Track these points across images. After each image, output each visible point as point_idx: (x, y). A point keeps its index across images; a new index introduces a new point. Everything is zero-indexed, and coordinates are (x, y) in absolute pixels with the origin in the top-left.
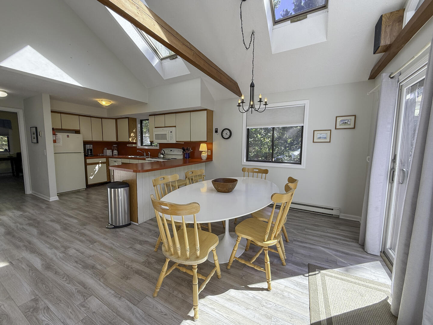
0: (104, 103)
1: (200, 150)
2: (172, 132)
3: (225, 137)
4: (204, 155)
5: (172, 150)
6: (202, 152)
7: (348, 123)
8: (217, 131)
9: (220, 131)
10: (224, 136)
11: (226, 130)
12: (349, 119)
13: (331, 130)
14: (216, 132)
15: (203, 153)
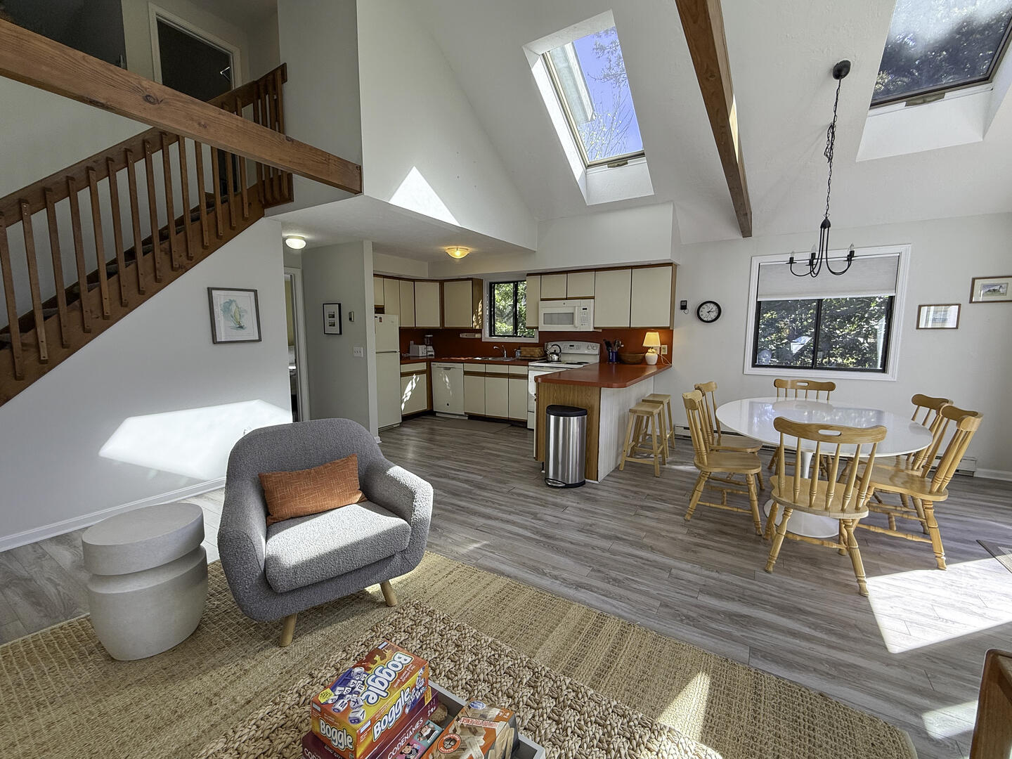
0: (458, 253)
1: (644, 345)
2: (586, 309)
3: (705, 319)
4: (652, 356)
5: (573, 346)
6: (649, 348)
7: (1001, 290)
8: (686, 306)
9: (692, 306)
10: (702, 317)
11: (708, 304)
12: (1003, 284)
13: (959, 305)
14: (684, 307)
15: (649, 351)
